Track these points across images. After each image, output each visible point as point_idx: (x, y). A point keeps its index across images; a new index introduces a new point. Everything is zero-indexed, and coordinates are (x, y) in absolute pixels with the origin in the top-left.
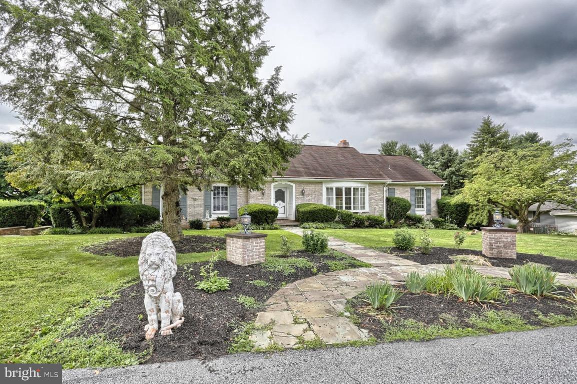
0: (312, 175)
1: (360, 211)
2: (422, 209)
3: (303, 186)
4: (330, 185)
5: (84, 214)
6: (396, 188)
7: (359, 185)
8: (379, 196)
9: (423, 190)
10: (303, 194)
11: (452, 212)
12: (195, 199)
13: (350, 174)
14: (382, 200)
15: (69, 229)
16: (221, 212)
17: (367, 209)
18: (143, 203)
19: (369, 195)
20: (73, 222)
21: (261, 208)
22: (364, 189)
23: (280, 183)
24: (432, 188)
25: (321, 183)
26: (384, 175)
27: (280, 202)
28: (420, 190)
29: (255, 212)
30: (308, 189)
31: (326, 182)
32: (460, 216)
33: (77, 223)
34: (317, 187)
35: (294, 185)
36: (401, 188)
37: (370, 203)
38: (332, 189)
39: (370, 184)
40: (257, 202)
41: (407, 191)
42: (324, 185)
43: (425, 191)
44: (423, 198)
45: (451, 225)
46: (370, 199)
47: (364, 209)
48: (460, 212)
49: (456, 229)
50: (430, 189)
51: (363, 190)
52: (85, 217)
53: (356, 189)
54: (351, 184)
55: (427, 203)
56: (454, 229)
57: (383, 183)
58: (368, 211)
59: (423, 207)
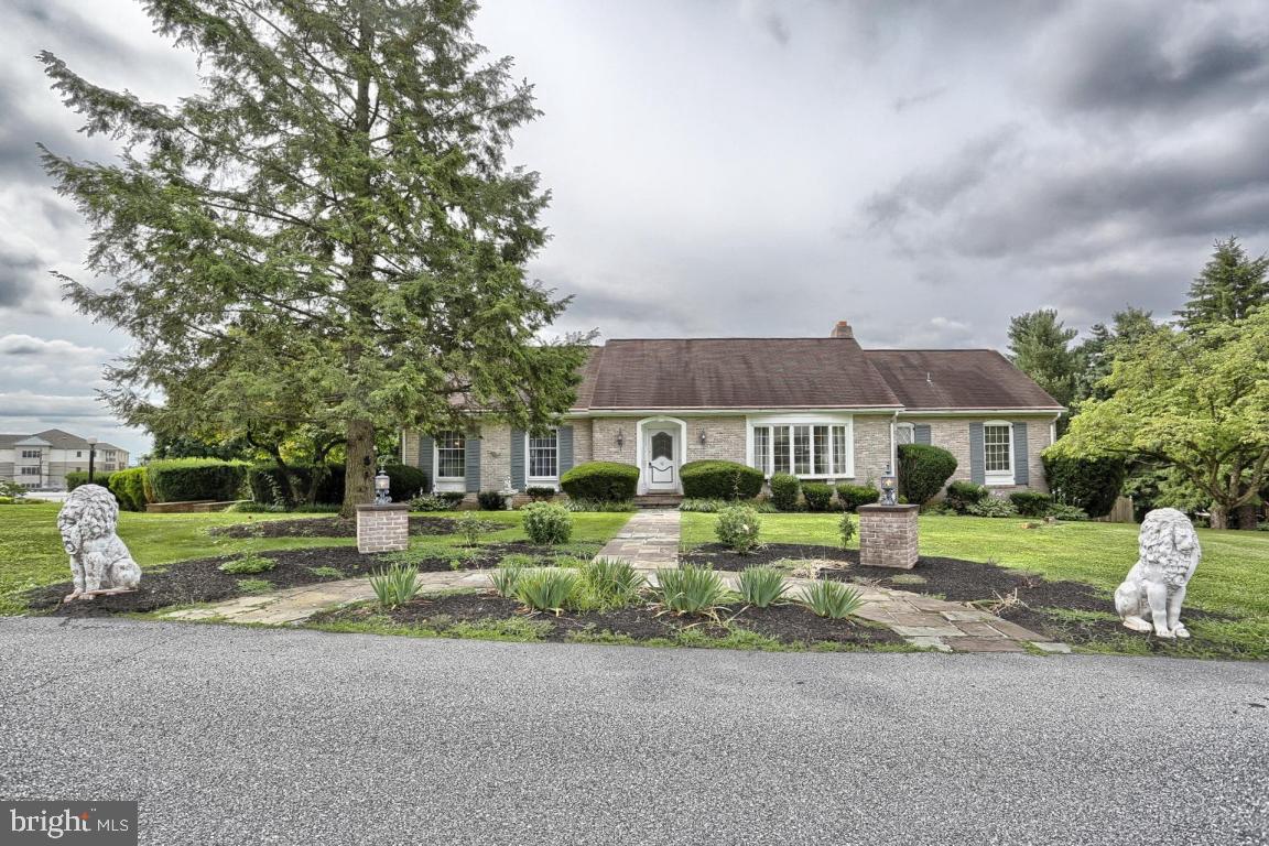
0: (724, 402)
1: (831, 475)
2: (1003, 472)
3: (702, 426)
4: (762, 422)
5: (294, 480)
6: (933, 425)
7: (829, 421)
8: (882, 442)
9: (1006, 428)
10: (703, 442)
11: (1072, 478)
12: (494, 455)
13: (811, 397)
14: (887, 451)
15: (266, 506)
16: (544, 478)
17: (850, 473)
18: (404, 463)
19: (855, 442)
20: (274, 494)
21: (599, 470)
22: (843, 429)
23: (654, 419)
24: (1028, 422)
25: (743, 417)
26: (892, 394)
27: (662, 459)
28: (999, 428)
29: (587, 478)
30: (713, 432)
31: (753, 416)
32: (1092, 488)
33: (281, 495)
34: (735, 427)
35: (684, 425)
36: (945, 425)
37: (856, 459)
38: (765, 430)
39: (857, 417)
40: (607, 459)
41: (962, 431)
42: (748, 422)
43: (1011, 430)
44: (1007, 447)
45: (1067, 508)
46: (857, 451)
47: (844, 471)
48: (1092, 478)
49: (1077, 519)
50: (1024, 425)
51: (839, 430)
52: (296, 486)
53: (820, 431)
54: (809, 419)
55: (1016, 456)
56: (1071, 519)
57: (891, 415)
58: (852, 476)
59: (1007, 467)
